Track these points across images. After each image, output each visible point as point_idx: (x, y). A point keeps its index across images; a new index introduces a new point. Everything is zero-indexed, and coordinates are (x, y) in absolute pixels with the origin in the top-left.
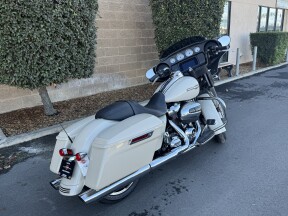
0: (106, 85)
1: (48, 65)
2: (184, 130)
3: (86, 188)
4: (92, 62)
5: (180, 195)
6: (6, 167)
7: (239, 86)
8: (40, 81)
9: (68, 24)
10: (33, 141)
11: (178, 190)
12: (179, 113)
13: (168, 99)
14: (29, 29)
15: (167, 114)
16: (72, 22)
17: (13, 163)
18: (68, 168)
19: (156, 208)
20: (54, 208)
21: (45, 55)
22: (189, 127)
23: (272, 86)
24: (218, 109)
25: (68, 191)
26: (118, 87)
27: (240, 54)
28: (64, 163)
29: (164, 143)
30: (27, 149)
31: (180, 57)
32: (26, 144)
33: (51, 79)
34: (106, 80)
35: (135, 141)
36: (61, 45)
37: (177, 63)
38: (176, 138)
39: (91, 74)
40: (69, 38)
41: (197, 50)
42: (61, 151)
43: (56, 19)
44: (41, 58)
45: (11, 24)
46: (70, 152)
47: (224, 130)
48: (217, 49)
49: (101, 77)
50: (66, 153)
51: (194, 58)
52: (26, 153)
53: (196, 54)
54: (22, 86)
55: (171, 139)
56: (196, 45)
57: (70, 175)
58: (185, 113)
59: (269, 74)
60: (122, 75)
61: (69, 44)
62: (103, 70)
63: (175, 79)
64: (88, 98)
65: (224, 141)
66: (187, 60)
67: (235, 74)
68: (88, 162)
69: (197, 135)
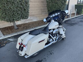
0: (32, 20)
1: (15, 16)
2: (54, 37)
3: (26, 54)
4: (28, 14)
5: (52, 55)
6: (4, 45)
7: (71, 21)
8: (13, 20)
9: (21, 4)
10: (11, 37)
11: (51, 54)
12: (52, 32)
13: (49, 28)
14: (10, 5)
15: (49, 33)
16: (22, 3)
17: (6, 44)
18: (21, 48)
19: (45, 59)
20: (17, 58)
21: (14, 13)
22: (55, 36)
23: (80, 21)
24: (64, 31)
25: (21, 54)
26: (35, 20)
27: (72, 11)
28: (20, 47)
29: (48, 41)
30: (9, 39)
31: (54, 15)
32: (9, 38)
33: (16, 20)
34: (32, 18)
35: (40, 42)
36: (19, 10)
37: (53, 17)
38: (51, 39)
39: (28, 18)
40: (21, 8)
41: (59, 13)
42: (19, 43)
43: (18, 3)
44: (13, 14)
45: (4, 4)
46: (22, 44)
47: (65, 37)
48: (64, 14)
49: (31, 18)
50: (21, 44)
51: (58, 16)
52: (9, 41)
53: (58, 15)
54: (8, 21)
55: (50, 40)
56: (58, 12)
57: (22, 50)
58: (54, 32)
59: (79, 17)
60: (37, 17)
61: (21, 10)
62: (31, 16)
63: (52, 22)
64: (27, 24)
65: (65, 39)
66: (56, 16)
67: (69, 17)
68: (27, 47)
69: (57, 38)
